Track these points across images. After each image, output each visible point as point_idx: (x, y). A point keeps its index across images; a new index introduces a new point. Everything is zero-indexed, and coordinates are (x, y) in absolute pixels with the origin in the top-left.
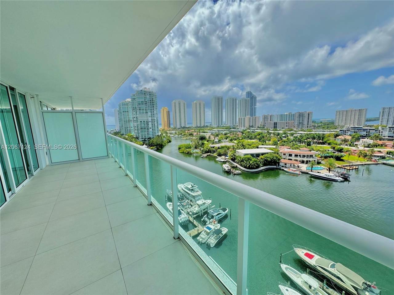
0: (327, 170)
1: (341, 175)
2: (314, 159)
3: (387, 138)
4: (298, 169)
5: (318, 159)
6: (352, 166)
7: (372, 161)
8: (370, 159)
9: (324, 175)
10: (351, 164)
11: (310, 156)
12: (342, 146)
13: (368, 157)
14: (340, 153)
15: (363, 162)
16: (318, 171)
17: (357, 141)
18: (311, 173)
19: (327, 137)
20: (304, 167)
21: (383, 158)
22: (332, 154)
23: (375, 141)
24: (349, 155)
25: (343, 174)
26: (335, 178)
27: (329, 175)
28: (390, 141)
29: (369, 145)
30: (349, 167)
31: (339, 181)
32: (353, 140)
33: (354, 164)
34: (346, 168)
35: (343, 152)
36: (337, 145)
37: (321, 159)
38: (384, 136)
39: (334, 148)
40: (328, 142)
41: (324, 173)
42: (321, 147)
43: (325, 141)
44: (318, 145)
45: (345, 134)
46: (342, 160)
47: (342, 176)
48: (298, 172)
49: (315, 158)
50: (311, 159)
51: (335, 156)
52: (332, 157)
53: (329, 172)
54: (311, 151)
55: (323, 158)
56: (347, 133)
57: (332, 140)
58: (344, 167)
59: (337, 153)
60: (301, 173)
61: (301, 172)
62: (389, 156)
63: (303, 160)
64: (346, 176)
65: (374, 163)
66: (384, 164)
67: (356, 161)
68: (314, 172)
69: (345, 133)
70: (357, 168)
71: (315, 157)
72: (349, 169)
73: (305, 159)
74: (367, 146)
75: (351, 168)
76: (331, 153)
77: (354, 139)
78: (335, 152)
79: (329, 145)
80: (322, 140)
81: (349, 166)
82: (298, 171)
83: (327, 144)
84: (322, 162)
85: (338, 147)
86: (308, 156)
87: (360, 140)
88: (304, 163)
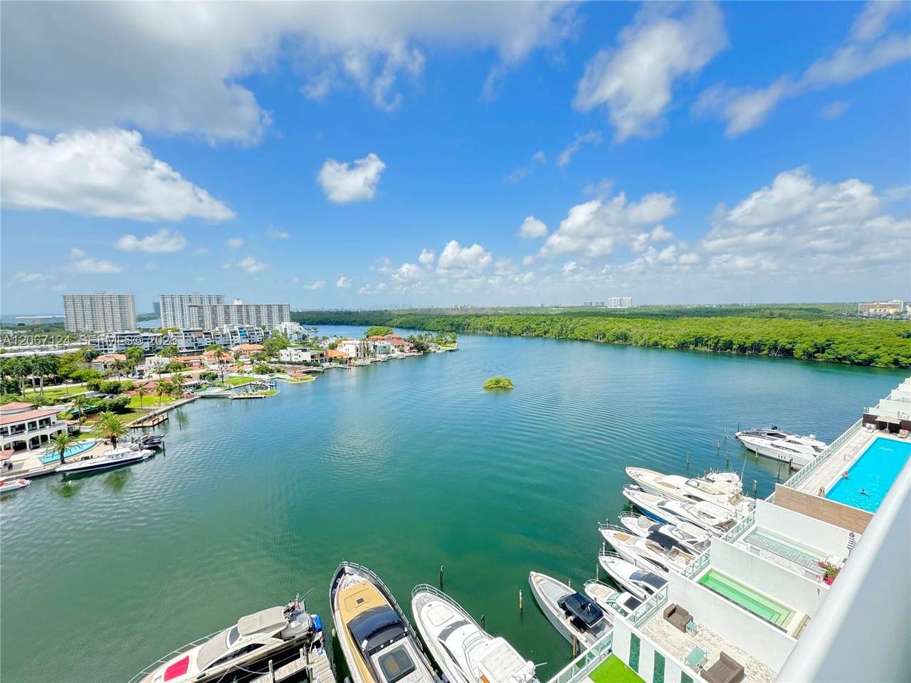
0: (106, 444)
1: (145, 443)
2: (58, 428)
3: (185, 350)
4: (12, 474)
5: (68, 425)
6: (156, 417)
7: (184, 397)
8: (180, 395)
9: (104, 458)
10: (151, 414)
11: (41, 422)
12: (111, 380)
13: (176, 391)
14: (115, 396)
15: (171, 403)
16: (86, 455)
17: (140, 364)
18: (64, 468)
19: (67, 363)
20: (32, 461)
21: (198, 387)
22: (100, 403)
23: (171, 359)
24: (141, 394)
25: (147, 441)
26: (134, 454)
27: (117, 455)
28: (191, 355)
29: (167, 367)
30: (151, 422)
31: (144, 458)
32: (131, 362)
33: (157, 412)
34: (144, 425)
35: (121, 392)
36: (99, 378)
37: (77, 421)
38: (180, 349)
39: (97, 388)
40: (74, 375)
41: (103, 454)
42: (55, 392)
43: (63, 373)
44: (45, 388)
45: (106, 351)
46: (129, 411)
47: (147, 446)
48: (17, 484)
49: (60, 424)
50: (48, 431)
51: (110, 405)
52: (103, 409)
53: (115, 447)
54: (37, 409)
55: (82, 418)
56: (111, 349)
57: (81, 367)
58: (140, 425)
59: (108, 397)
60: (28, 482)
61: (27, 479)
62: (203, 381)
63: (15, 442)
64: (156, 441)
65: (189, 400)
66: (203, 397)
67: (158, 404)
68: (72, 462)
69: (104, 349)
70: (166, 419)
71: (57, 422)
72: (152, 424)
73: (26, 437)
74: (164, 369)
75: (155, 423)
76: (98, 401)
77: (134, 359)
78: (104, 397)
79: (78, 382)
80: (53, 372)
81: (150, 418)
82: (13, 479)
83: (71, 381)
84: (82, 430)
85: (105, 383)
86: (34, 424)
87: (145, 360)
88: (26, 448)
